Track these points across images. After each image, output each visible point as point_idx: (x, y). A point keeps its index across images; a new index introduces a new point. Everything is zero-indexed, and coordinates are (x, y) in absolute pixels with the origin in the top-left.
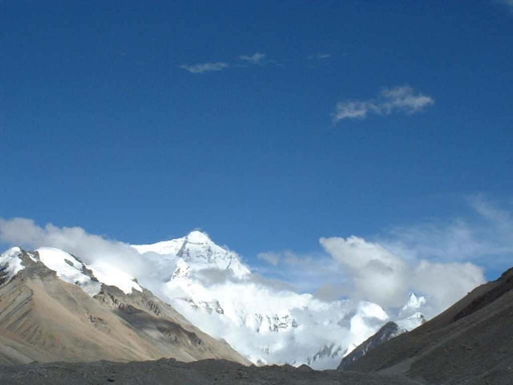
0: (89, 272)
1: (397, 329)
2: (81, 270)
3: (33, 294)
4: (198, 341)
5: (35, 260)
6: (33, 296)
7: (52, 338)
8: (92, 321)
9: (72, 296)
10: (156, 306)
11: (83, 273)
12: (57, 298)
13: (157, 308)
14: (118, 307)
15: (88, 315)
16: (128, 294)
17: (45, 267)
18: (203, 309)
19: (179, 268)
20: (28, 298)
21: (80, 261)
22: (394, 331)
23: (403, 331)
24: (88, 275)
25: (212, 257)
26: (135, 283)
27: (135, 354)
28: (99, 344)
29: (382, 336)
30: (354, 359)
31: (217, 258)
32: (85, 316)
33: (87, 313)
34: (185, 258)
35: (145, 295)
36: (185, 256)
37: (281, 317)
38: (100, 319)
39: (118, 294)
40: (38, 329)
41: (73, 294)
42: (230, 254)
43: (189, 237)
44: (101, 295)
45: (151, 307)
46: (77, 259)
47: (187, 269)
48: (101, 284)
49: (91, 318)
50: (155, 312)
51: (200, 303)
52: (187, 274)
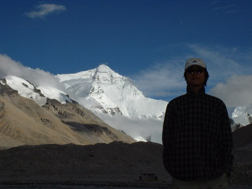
0: (39, 91)
1: (233, 123)
2: (33, 90)
3: (4, 105)
4: (109, 133)
5: (3, 84)
6: (4, 106)
7: (18, 132)
8: (42, 121)
9: (29, 105)
10: (81, 111)
11: (35, 92)
12: (19, 107)
13: (82, 112)
14: (58, 112)
15: (40, 118)
16: (63, 104)
17: (10, 88)
18: (109, 113)
19: (93, 88)
20: (1, 108)
21: (32, 84)
23: (237, 124)
24: (38, 93)
25: (114, 81)
26: (67, 97)
28: (48, 136)
31: (117, 81)
32: (37, 118)
33: (39, 117)
34: (97, 81)
36: (97, 80)
37: (158, 117)
38: (47, 120)
39: (57, 104)
40: (9, 127)
41: (29, 104)
42: (125, 78)
43: (99, 68)
44: (47, 105)
46: (30, 83)
47: (98, 88)
48: (46, 98)
49: (42, 120)
50: (81, 115)
51: (107, 109)
52: (98, 91)
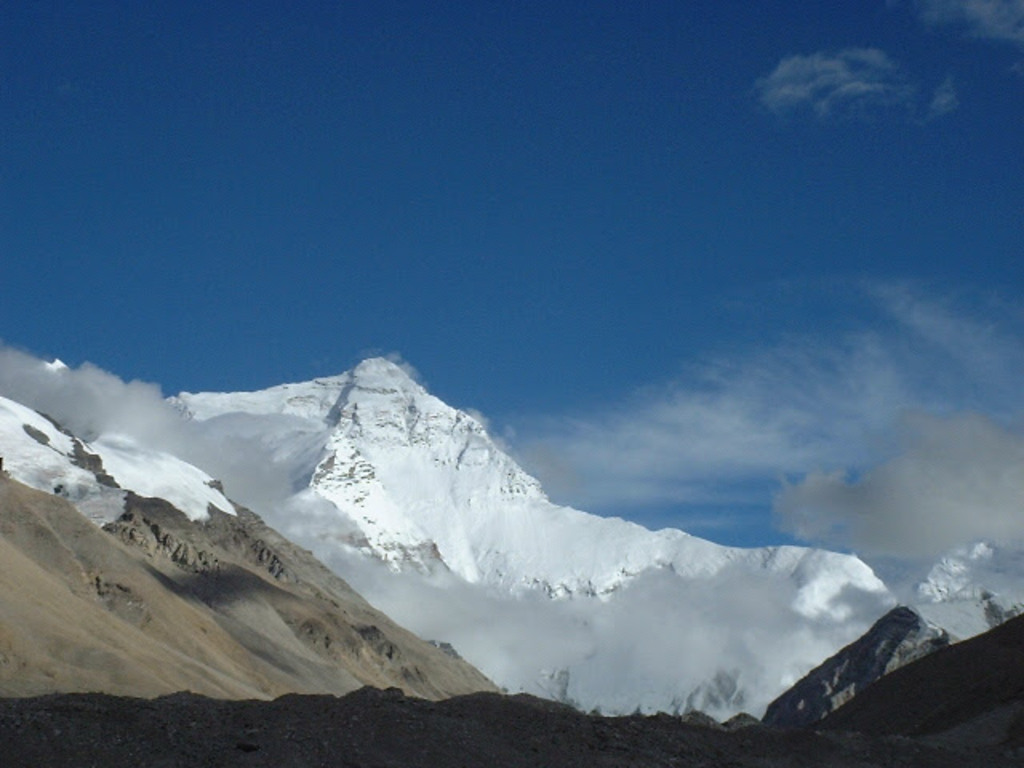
0: (94, 463)
1: (918, 628)
2: (69, 455)
4: (386, 650)
8: (100, 593)
10: (273, 553)
11: (75, 463)
12: (6, 532)
13: (275, 558)
14: (170, 555)
15: (90, 577)
16: (196, 522)
18: (395, 564)
19: (331, 455)
21: (67, 433)
22: (911, 632)
23: (936, 634)
24: (90, 469)
25: (420, 428)
26: (215, 492)
27: (217, 683)
28: (122, 655)
29: (876, 645)
30: (801, 705)
31: (432, 431)
32: (81, 578)
33: (89, 573)
34: (349, 427)
35: (244, 525)
36: (347, 424)
37: (602, 591)
38: (119, 587)
39: (170, 520)
41: (49, 519)
42: (467, 419)
43: (359, 373)
44: (124, 524)
45: (260, 558)
46: (58, 426)
47: (353, 457)
48: (125, 495)
49: (98, 586)
50: (271, 570)
51: (386, 549)
52: (352, 469)
